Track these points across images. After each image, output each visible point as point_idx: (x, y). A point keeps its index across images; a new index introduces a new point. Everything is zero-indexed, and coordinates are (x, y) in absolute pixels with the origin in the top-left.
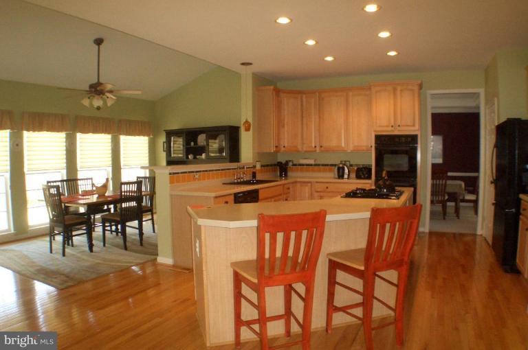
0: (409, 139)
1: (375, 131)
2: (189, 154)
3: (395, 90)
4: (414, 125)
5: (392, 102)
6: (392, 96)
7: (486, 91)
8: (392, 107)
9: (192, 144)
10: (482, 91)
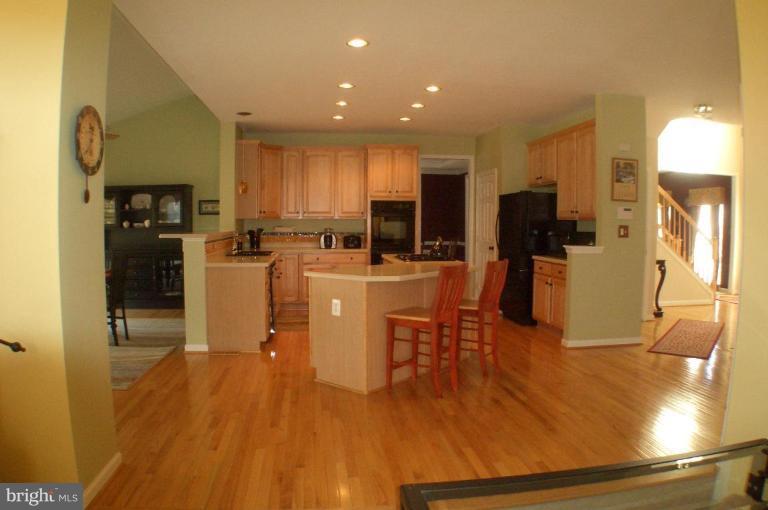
0: (408, 206)
1: (371, 196)
2: (124, 221)
3: (393, 153)
4: (411, 191)
5: (390, 166)
6: (390, 160)
7: (476, 159)
8: (389, 172)
9: (127, 207)
10: (472, 159)
